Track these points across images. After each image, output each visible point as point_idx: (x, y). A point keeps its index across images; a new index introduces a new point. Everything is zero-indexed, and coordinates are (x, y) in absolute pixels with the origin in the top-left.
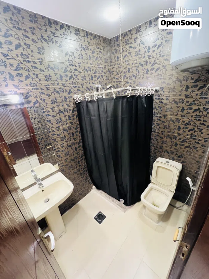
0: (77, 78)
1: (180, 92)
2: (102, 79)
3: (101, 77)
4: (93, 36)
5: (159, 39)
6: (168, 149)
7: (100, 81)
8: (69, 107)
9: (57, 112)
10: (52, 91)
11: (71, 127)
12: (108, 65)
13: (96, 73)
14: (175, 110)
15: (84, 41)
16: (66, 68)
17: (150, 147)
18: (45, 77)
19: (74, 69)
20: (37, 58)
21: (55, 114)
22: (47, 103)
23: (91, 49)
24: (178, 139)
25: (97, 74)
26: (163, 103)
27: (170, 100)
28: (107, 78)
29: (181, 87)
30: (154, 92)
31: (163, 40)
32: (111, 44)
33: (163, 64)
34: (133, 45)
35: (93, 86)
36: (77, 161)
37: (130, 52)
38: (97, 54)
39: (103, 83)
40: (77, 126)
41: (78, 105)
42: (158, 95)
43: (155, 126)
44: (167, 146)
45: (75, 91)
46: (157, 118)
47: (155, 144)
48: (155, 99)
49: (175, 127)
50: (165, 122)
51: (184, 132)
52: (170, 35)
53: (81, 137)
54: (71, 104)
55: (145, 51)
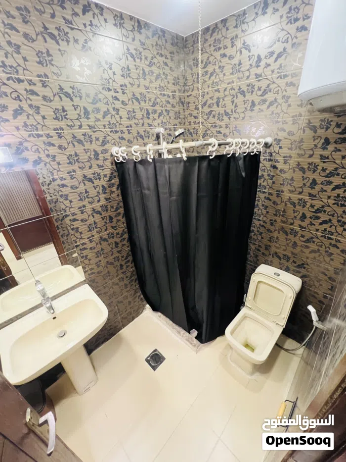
0: (118, 114)
1: (312, 149)
2: (168, 118)
3: (165, 114)
4: (151, 30)
5: (281, 39)
6: (281, 252)
7: (163, 121)
8: (103, 170)
9: (80, 179)
10: (70, 138)
11: (107, 205)
12: (180, 91)
13: (156, 105)
14: (298, 183)
15: (134, 39)
16: (96, 95)
17: (247, 245)
18: (54, 112)
19: (112, 96)
20: (35, 74)
21: (76, 184)
22: (59, 164)
23: (146, 58)
24: (299, 235)
25: (158, 108)
26: (277, 168)
27: (291, 164)
28: (177, 115)
29: (314, 140)
30: (262, 147)
31: (287, 42)
32: (186, 48)
33: (284, 93)
34: (228, 52)
35: (149, 130)
36: (119, 264)
37: (222, 65)
38: (159, 67)
39: (170, 124)
40: (118, 204)
41: (120, 167)
42: (268, 153)
43: (259, 210)
44: (278, 245)
45: (114, 139)
46: (264, 195)
47: (257, 240)
48: (264, 160)
49: (296, 214)
50: (277, 204)
51: (311, 224)
52: (303, 32)
53: (125, 224)
54: (106, 164)
55: (251, 65)
